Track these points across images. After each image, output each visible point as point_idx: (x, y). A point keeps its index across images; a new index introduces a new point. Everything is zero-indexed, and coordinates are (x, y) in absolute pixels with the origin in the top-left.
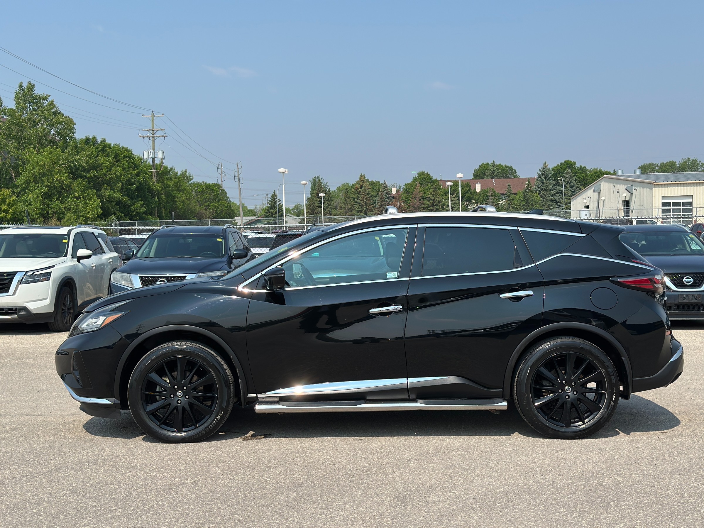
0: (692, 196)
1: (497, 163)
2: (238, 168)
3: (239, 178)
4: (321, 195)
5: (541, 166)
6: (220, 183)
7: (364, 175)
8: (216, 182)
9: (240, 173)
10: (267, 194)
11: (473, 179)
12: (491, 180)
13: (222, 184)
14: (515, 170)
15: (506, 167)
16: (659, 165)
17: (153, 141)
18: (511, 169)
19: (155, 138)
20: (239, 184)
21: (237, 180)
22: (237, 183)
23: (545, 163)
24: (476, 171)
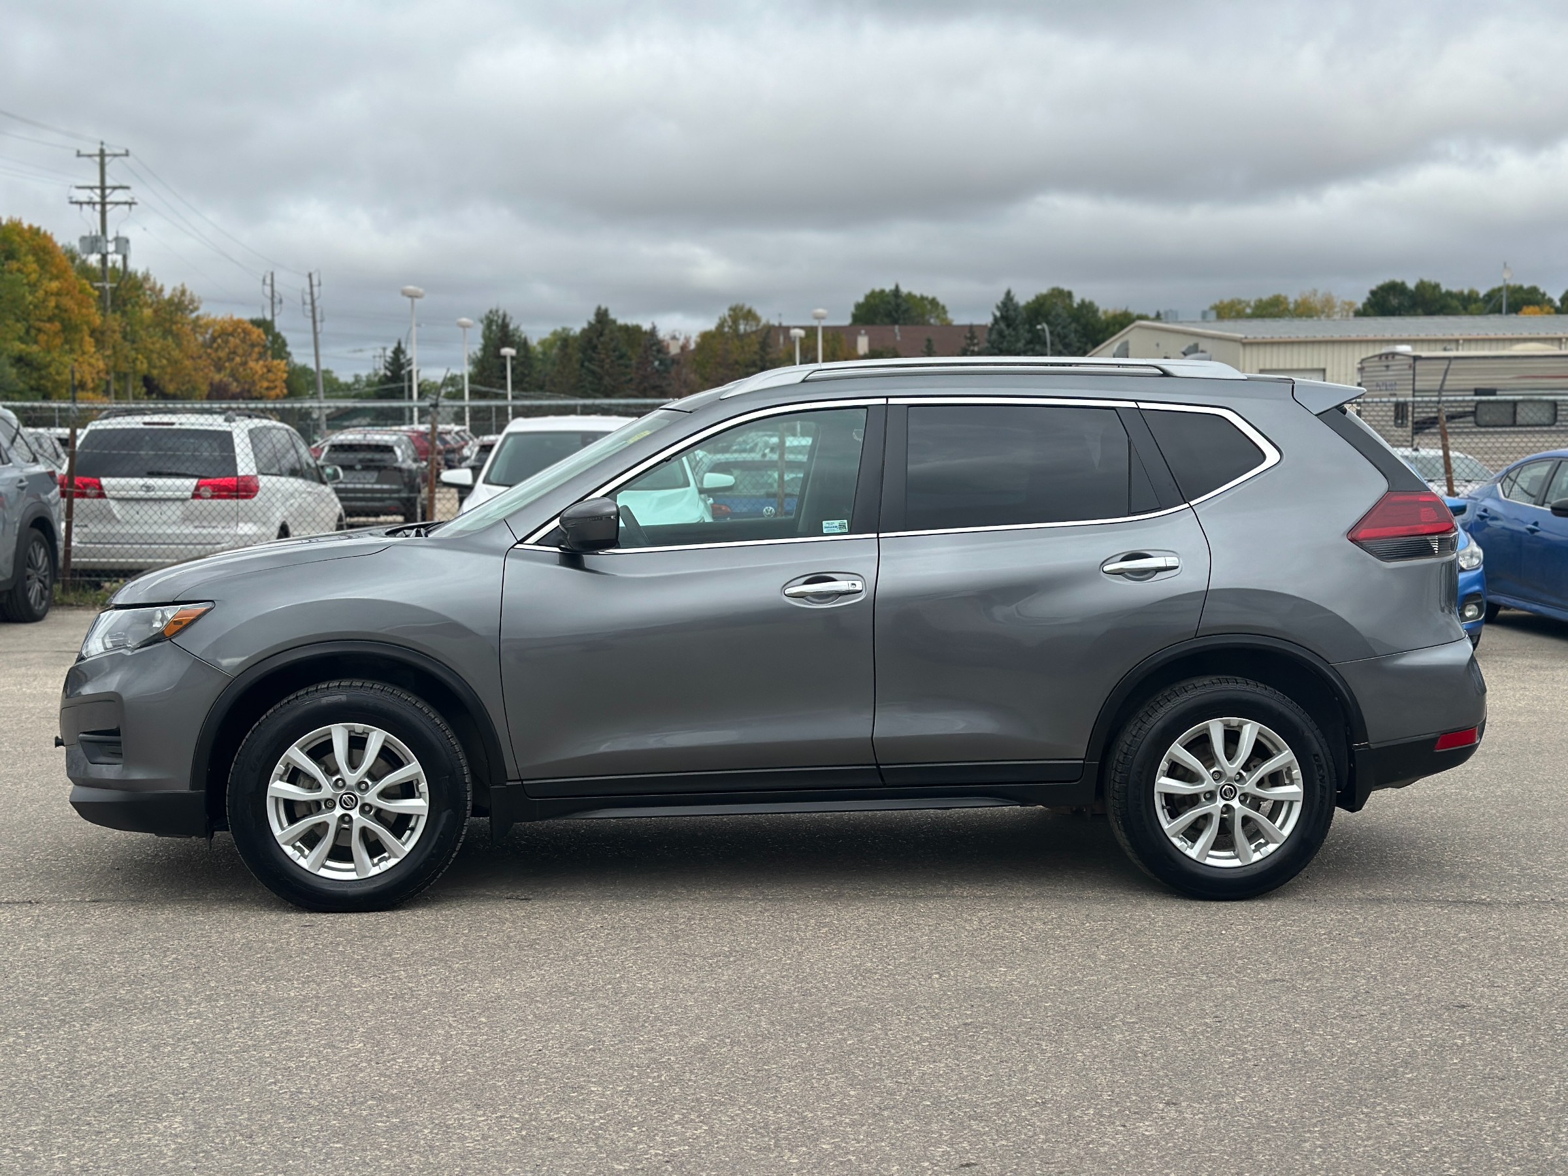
0: (1324, 370)
1: (904, 289)
2: (311, 286)
3: (313, 311)
4: (508, 351)
5: (1001, 297)
6: (269, 317)
7: (606, 311)
8: (257, 315)
9: (316, 295)
10: (384, 349)
11: (851, 325)
12: (890, 327)
13: (272, 322)
14: (943, 308)
15: (923, 298)
16: (1252, 304)
17: (103, 214)
18: (934, 302)
19: (108, 207)
20: (314, 322)
21: (310, 314)
22: (310, 321)
23: (1008, 293)
24: (858, 307)
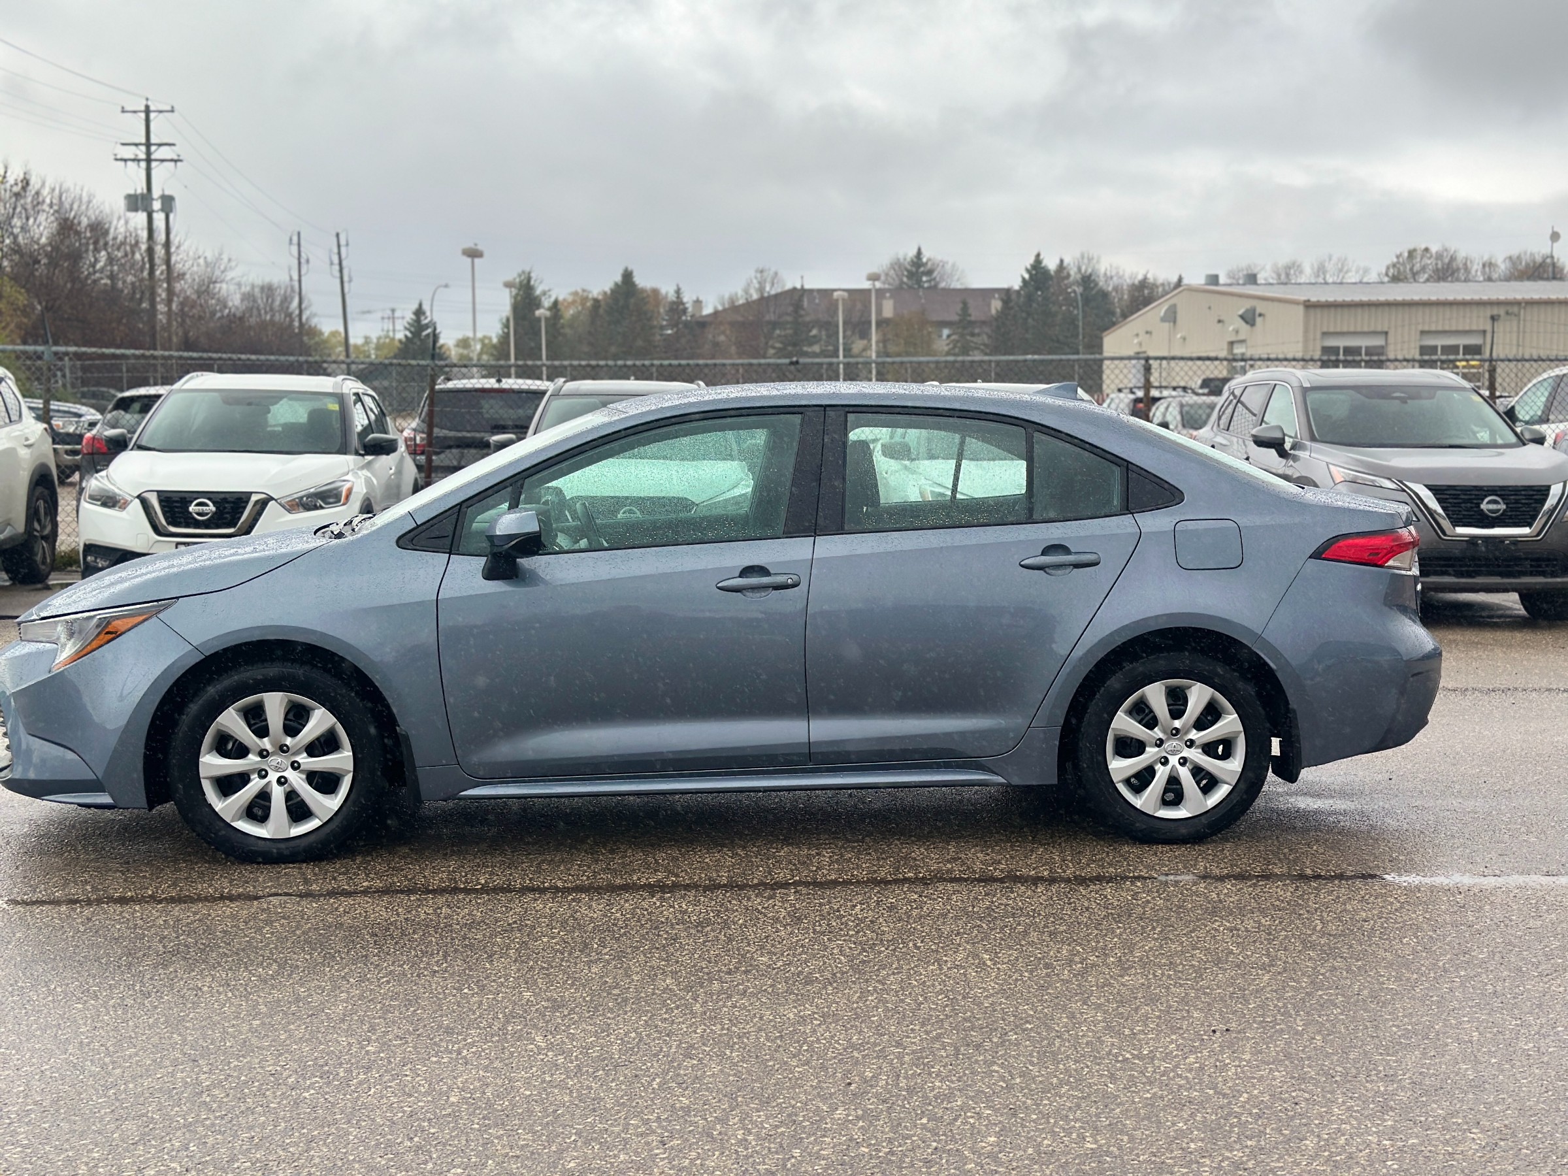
0: (1386, 333)
1: (926, 255)
2: (339, 246)
3: (341, 271)
4: (538, 313)
5: (1029, 261)
7: (631, 273)
9: (343, 255)
17: (149, 171)
19: (154, 164)
20: (342, 283)
21: (338, 274)
22: (338, 281)
23: (1038, 255)
